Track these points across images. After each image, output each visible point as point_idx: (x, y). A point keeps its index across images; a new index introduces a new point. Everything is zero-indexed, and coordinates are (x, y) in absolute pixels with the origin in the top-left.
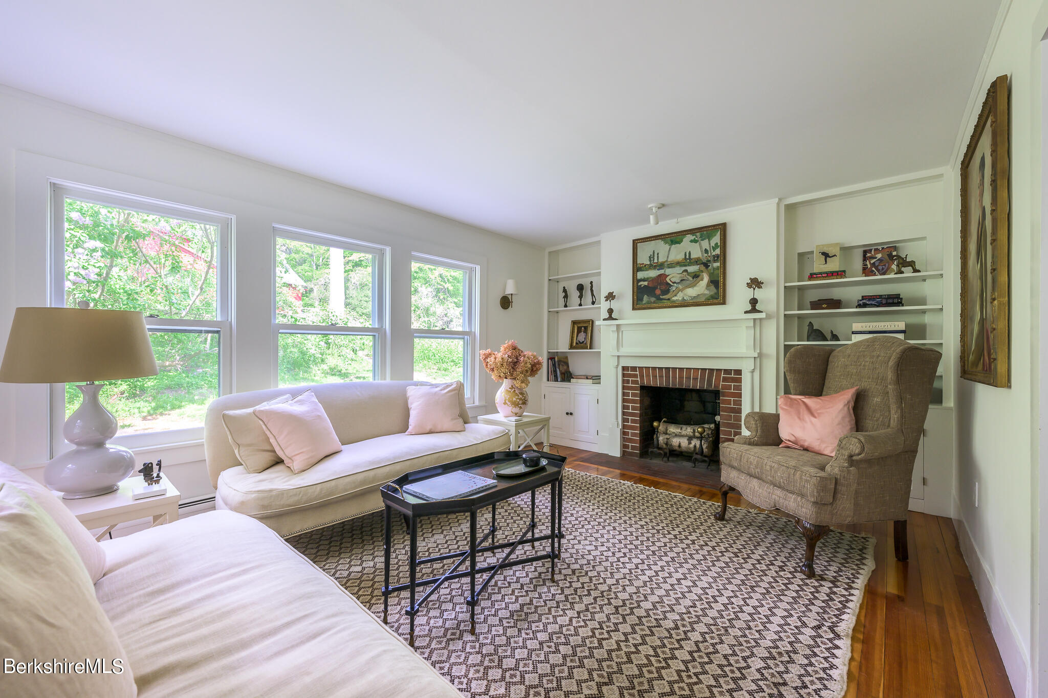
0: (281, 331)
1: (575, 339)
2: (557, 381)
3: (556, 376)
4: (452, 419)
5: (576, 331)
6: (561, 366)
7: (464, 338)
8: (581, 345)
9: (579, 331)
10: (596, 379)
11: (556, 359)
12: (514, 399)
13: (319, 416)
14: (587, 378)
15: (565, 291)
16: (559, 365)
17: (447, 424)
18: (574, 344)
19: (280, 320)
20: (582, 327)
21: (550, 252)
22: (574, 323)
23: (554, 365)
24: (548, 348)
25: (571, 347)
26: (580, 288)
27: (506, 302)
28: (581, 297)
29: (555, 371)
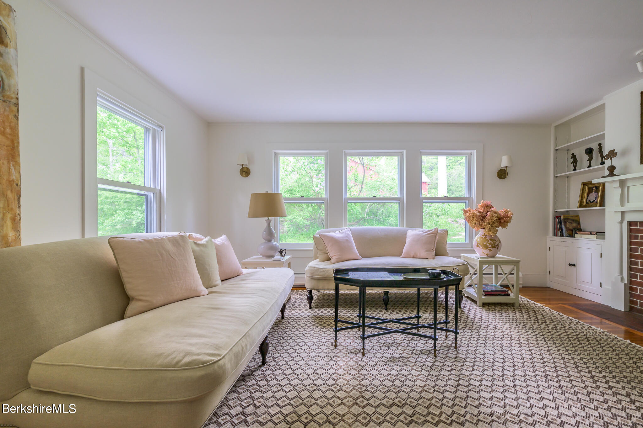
0: (348, 201)
1: (585, 199)
2: (563, 236)
3: (562, 232)
4: (426, 251)
5: (586, 191)
6: (568, 224)
7: (465, 202)
8: (591, 204)
9: (590, 191)
10: (601, 235)
11: (562, 217)
12: (485, 243)
13: (347, 240)
14: (591, 234)
15: (574, 156)
16: (565, 222)
17: (423, 253)
18: (584, 204)
19: (348, 196)
20: (593, 187)
21: (556, 127)
22: (584, 184)
23: (560, 223)
24: (555, 206)
25: (581, 206)
26: (589, 151)
27: (502, 174)
28: (590, 160)
29: (561, 228)
